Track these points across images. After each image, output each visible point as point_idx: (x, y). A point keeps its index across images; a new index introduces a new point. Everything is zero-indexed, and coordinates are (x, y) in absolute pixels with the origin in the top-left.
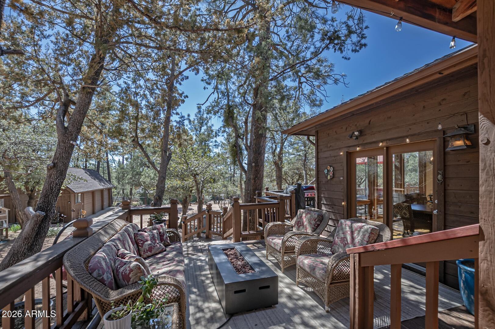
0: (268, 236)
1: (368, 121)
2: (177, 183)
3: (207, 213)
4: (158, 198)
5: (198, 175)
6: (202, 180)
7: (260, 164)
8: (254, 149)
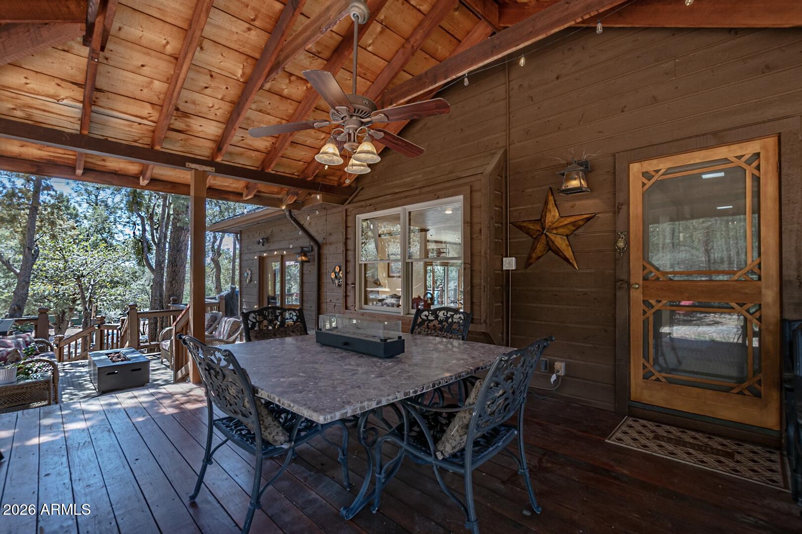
0: (163, 340)
1: (271, 231)
2: (47, 288)
3: (97, 328)
4: (16, 308)
5: (84, 277)
6: (92, 283)
7: (179, 264)
8: (172, 245)
